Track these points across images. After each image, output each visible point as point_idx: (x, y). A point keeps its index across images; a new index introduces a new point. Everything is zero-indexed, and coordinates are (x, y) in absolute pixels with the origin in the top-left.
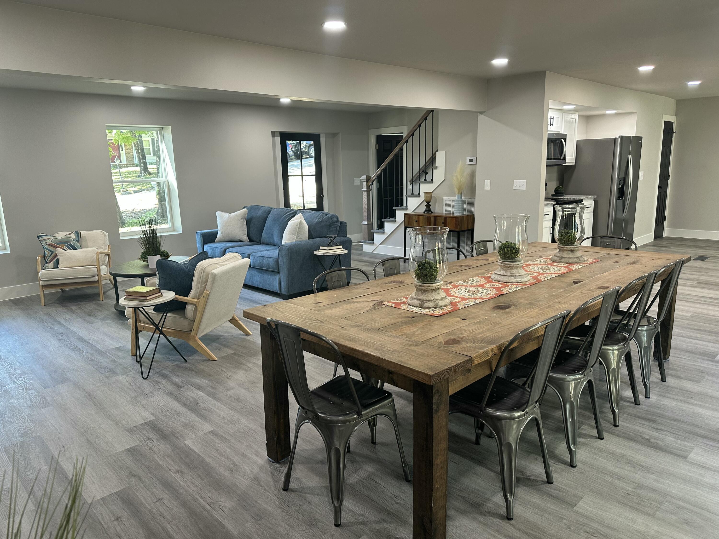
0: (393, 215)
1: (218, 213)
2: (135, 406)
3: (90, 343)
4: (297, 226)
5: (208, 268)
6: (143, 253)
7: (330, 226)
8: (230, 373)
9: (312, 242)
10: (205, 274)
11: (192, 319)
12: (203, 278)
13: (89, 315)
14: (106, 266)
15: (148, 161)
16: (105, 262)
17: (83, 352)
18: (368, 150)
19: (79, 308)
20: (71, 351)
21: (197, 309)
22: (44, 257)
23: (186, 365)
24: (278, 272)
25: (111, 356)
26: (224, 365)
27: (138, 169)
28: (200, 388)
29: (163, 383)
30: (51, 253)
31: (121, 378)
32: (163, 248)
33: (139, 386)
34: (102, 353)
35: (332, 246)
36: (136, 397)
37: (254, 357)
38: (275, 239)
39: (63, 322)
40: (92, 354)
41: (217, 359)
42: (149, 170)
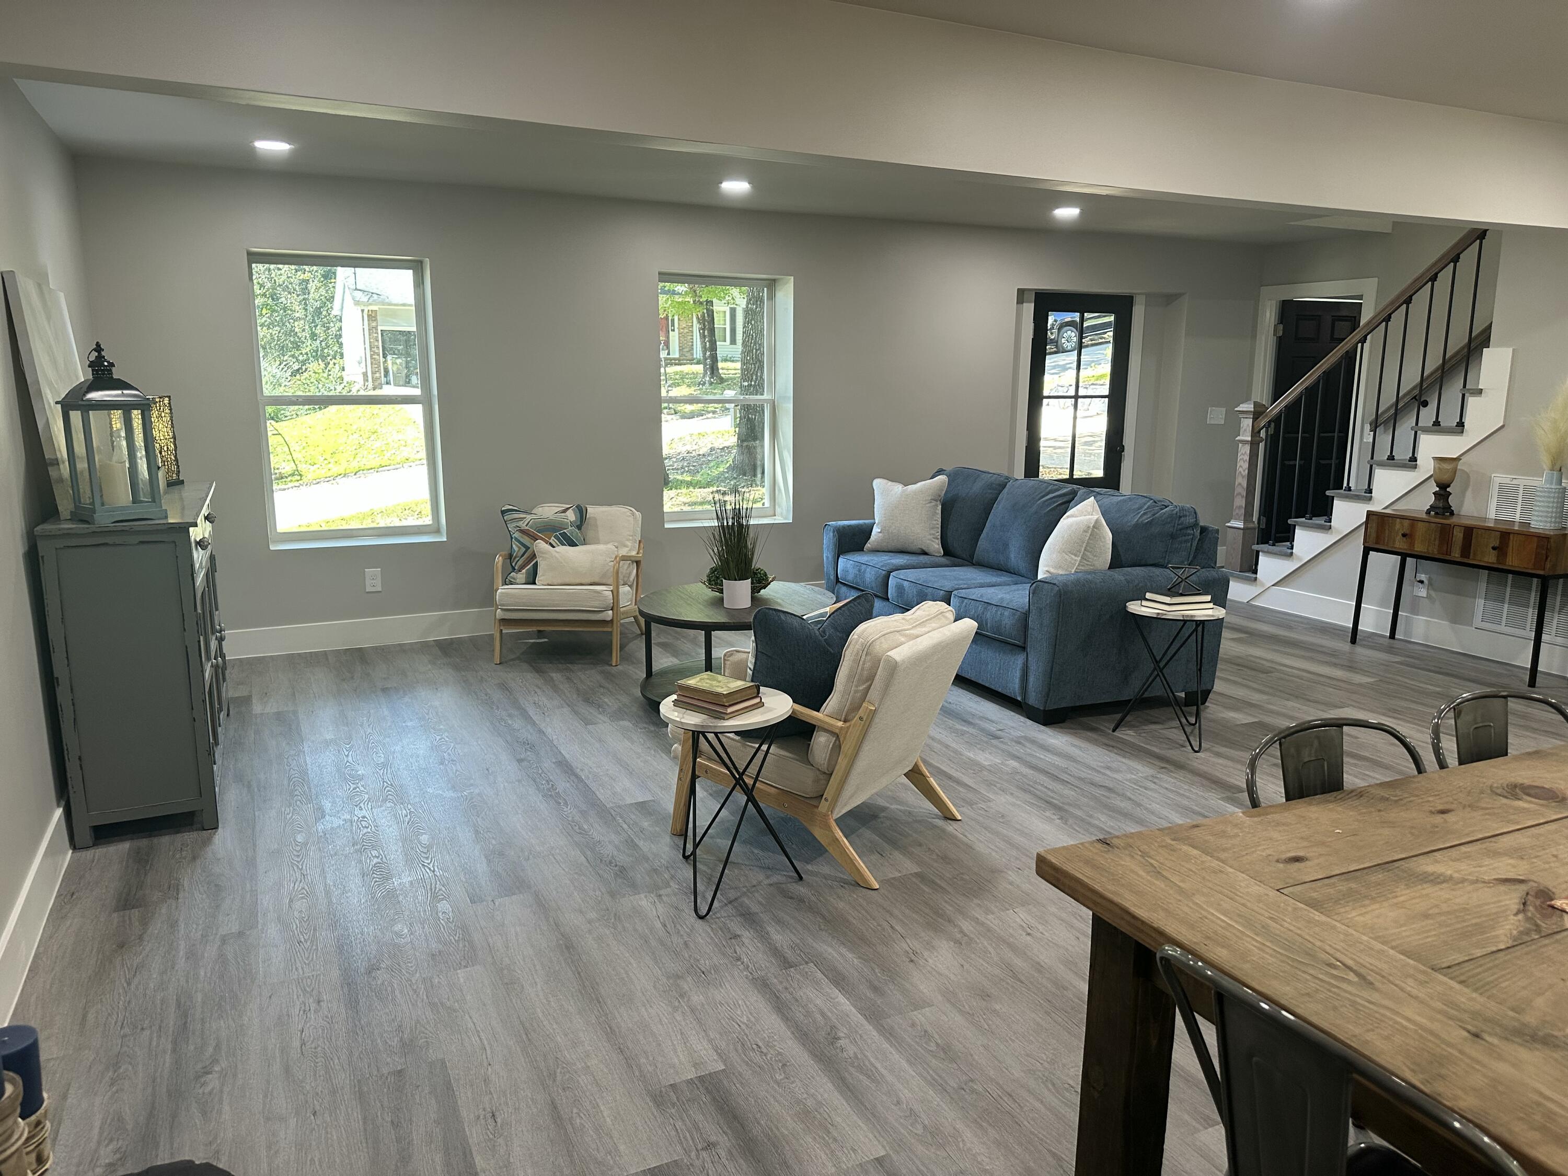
0: (1323, 510)
1: (878, 484)
2: (675, 1009)
3: (582, 781)
4: (1085, 531)
5: (878, 643)
6: (713, 571)
7: (1173, 537)
8: (916, 945)
9: (1123, 578)
10: (869, 658)
11: (824, 768)
12: (863, 669)
13: (587, 700)
14: (630, 586)
15: (720, 353)
16: (629, 577)
17: (566, 804)
18: (1254, 336)
19: (568, 678)
20: (541, 797)
21: (840, 747)
22: (510, 556)
23: (800, 889)
24: (1023, 648)
25: (625, 826)
26: (896, 912)
27: (700, 368)
28: (839, 980)
29: (746, 941)
30: (524, 550)
31: (644, 901)
32: (759, 562)
33: (686, 938)
34: (605, 814)
35: (1182, 595)
36: (678, 977)
37: (976, 901)
38: (1012, 556)
39: (531, 713)
40: (583, 813)
41: (877, 887)
42: (721, 371)
